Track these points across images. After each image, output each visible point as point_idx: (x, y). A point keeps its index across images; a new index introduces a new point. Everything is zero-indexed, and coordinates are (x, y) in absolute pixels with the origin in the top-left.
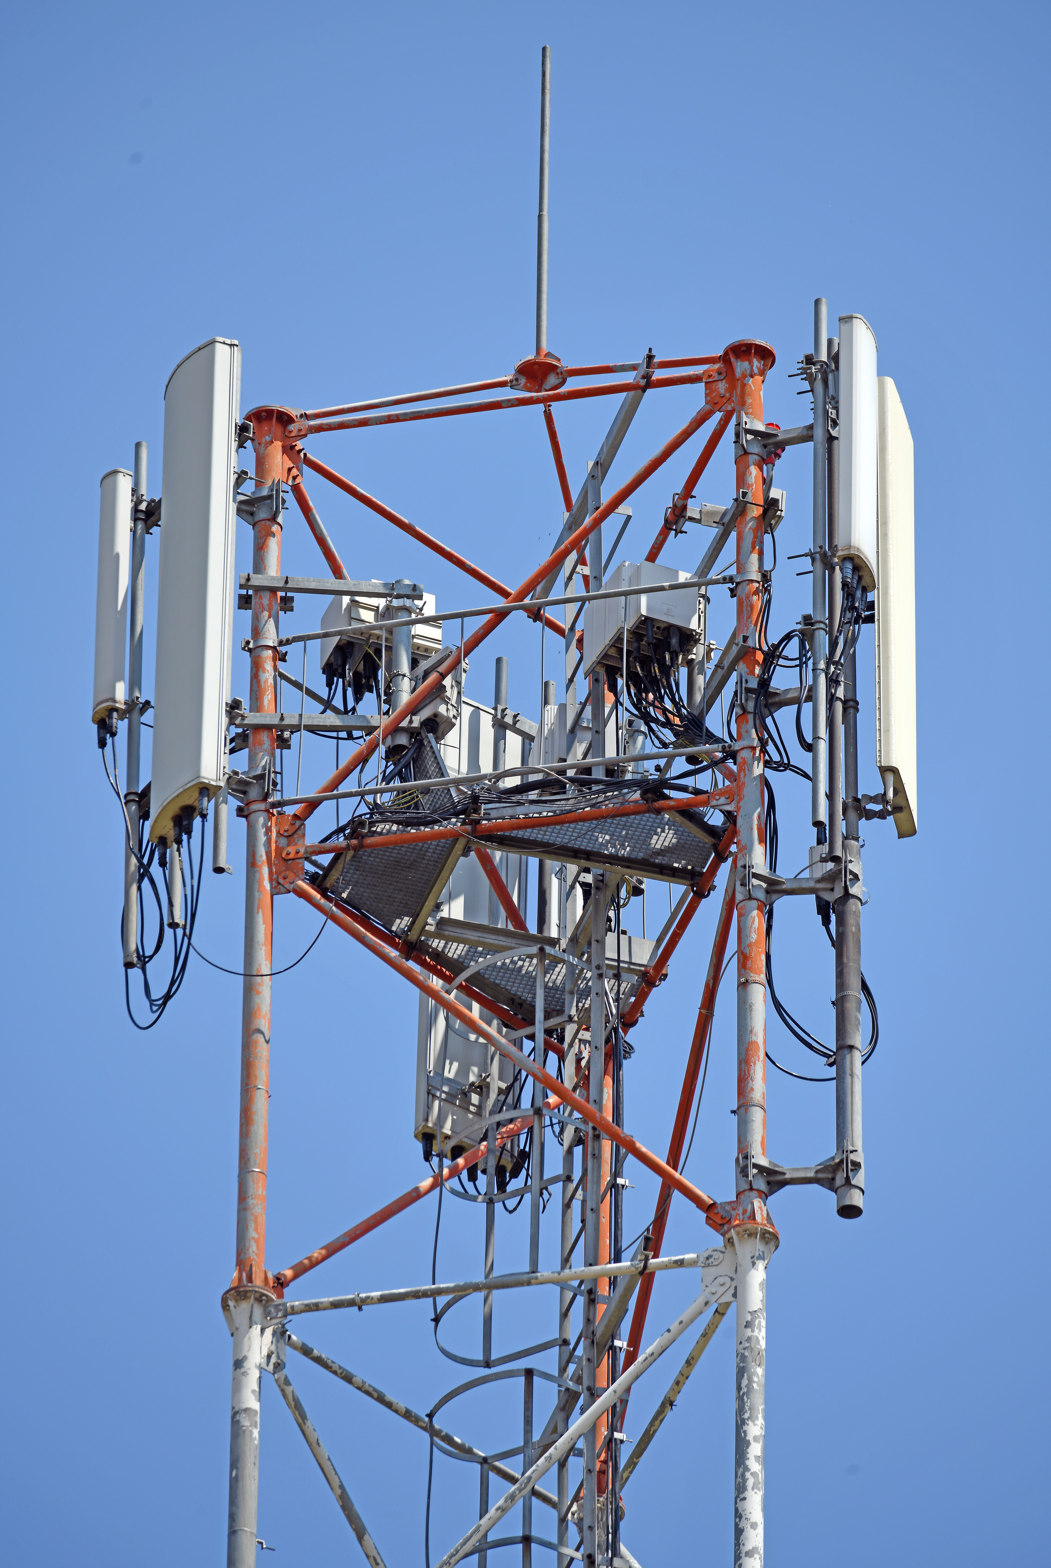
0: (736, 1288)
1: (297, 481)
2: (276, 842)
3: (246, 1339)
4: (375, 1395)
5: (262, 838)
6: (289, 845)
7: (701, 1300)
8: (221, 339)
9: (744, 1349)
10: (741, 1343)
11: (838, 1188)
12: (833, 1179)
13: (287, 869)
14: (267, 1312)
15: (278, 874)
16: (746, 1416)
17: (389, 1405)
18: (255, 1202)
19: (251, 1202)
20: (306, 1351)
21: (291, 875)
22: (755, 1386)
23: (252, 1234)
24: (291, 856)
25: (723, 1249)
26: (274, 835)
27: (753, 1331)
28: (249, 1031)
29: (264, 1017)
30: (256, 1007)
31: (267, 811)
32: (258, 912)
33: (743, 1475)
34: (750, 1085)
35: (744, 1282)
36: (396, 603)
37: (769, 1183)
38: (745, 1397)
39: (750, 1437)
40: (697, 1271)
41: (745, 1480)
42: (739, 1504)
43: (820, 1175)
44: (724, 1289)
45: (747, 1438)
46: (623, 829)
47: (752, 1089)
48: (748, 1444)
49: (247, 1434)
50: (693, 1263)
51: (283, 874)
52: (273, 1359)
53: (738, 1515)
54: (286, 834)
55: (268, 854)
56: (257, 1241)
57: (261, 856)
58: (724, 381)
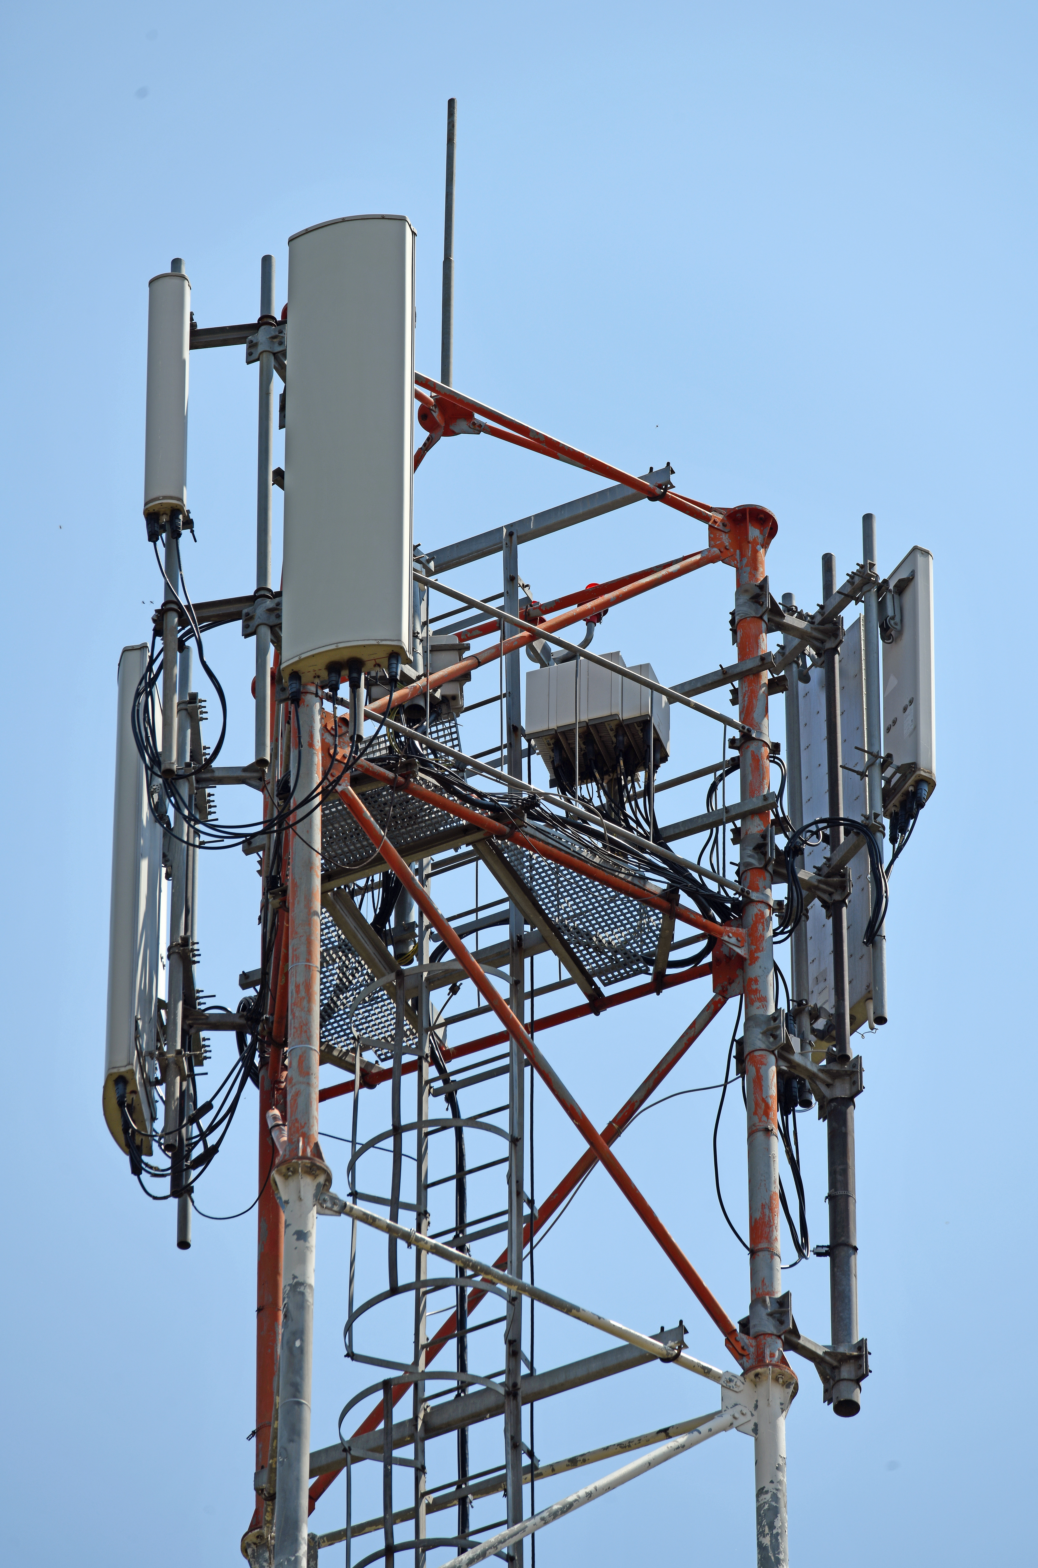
0: (756, 1425)
6: (337, 745)
24: (338, 757)
25: (743, 1379)
40: (720, 1387)
44: (745, 1419)
54: (333, 732)
58: (727, 535)
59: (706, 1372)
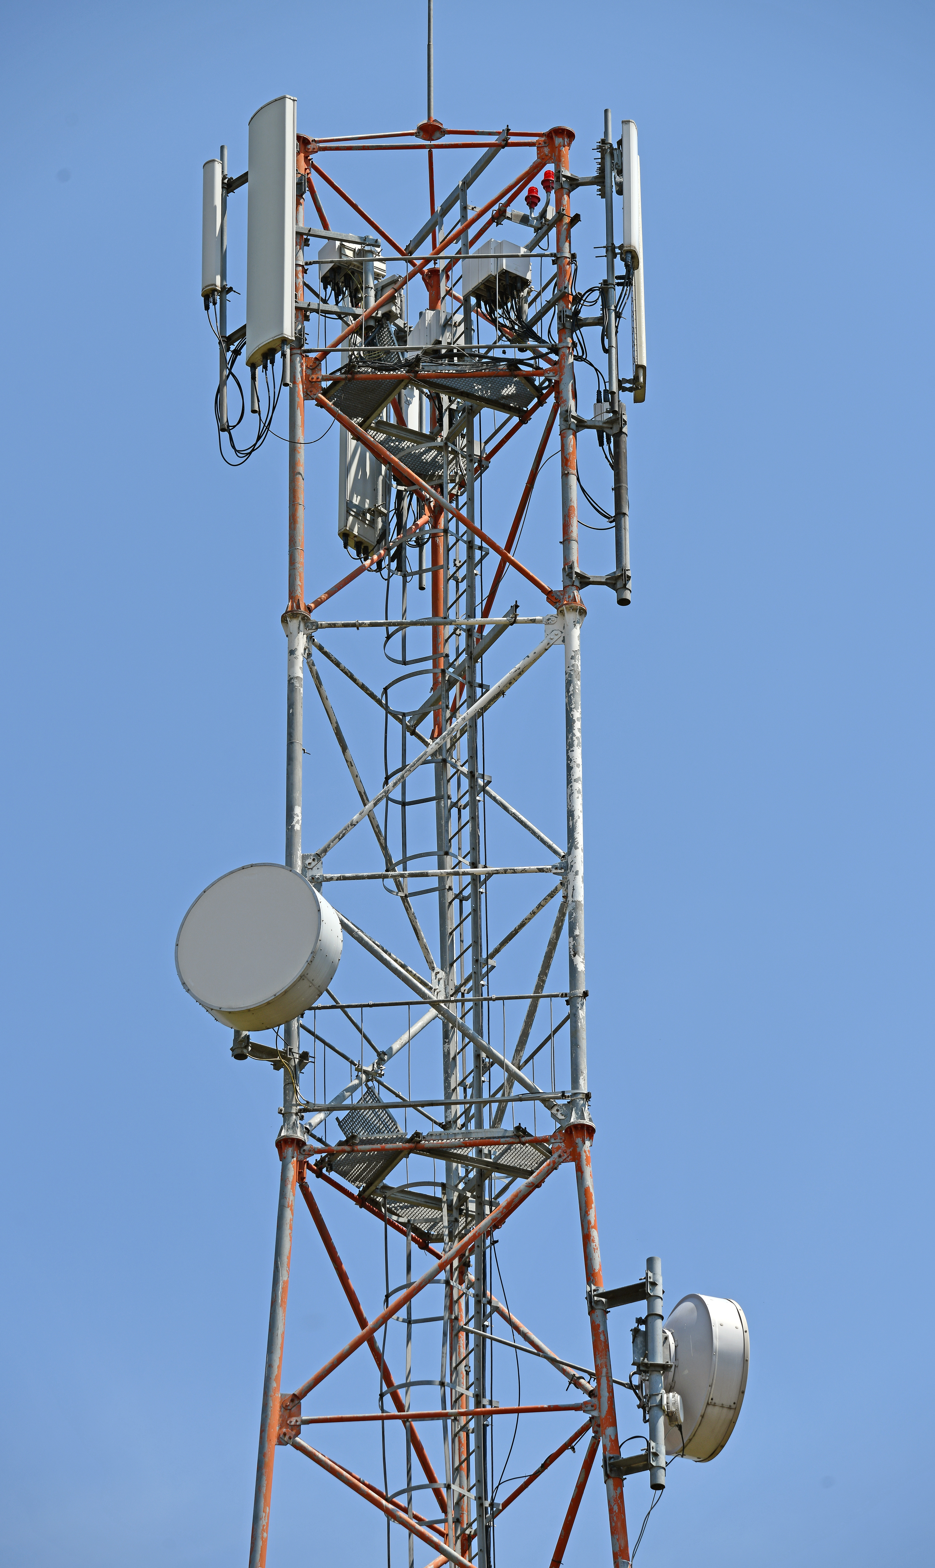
0: (564, 637)
1: (309, 176)
2: (305, 372)
3: (297, 639)
4: (349, 674)
5: (299, 369)
6: (312, 374)
7: (545, 642)
8: (289, 96)
9: (571, 670)
10: (569, 667)
11: (618, 589)
12: (615, 584)
13: (312, 387)
14: (306, 625)
15: (307, 389)
16: (573, 706)
17: (354, 680)
18: (300, 566)
19: (298, 565)
20: (321, 648)
21: (314, 390)
22: (577, 690)
23: (298, 582)
24: (314, 380)
25: (557, 616)
26: (304, 367)
27: (575, 661)
28: (293, 473)
29: (302, 466)
30: (298, 460)
31: (301, 354)
32: (298, 409)
33: (572, 738)
34: (571, 529)
35: (570, 634)
36: (367, 248)
37: (580, 583)
38: (572, 696)
39: (575, 718)
40: (542, 626)
41: (573, 741)
42: (570, 753)
43: (608, 581)
44: (557, 637)
45: (574, 718)
46: (490, 383)
47: (572, 531)
48: (574, 722)
49: (298, 690)
50: (540, 622)
51: (310, 389)
52: (307, 652)
53: (569, 759)
54: (311, 368)
55: (302, 377)
56: (301, 587)
57: (299, 379)
58: (549, 147)
59: (533, 621)
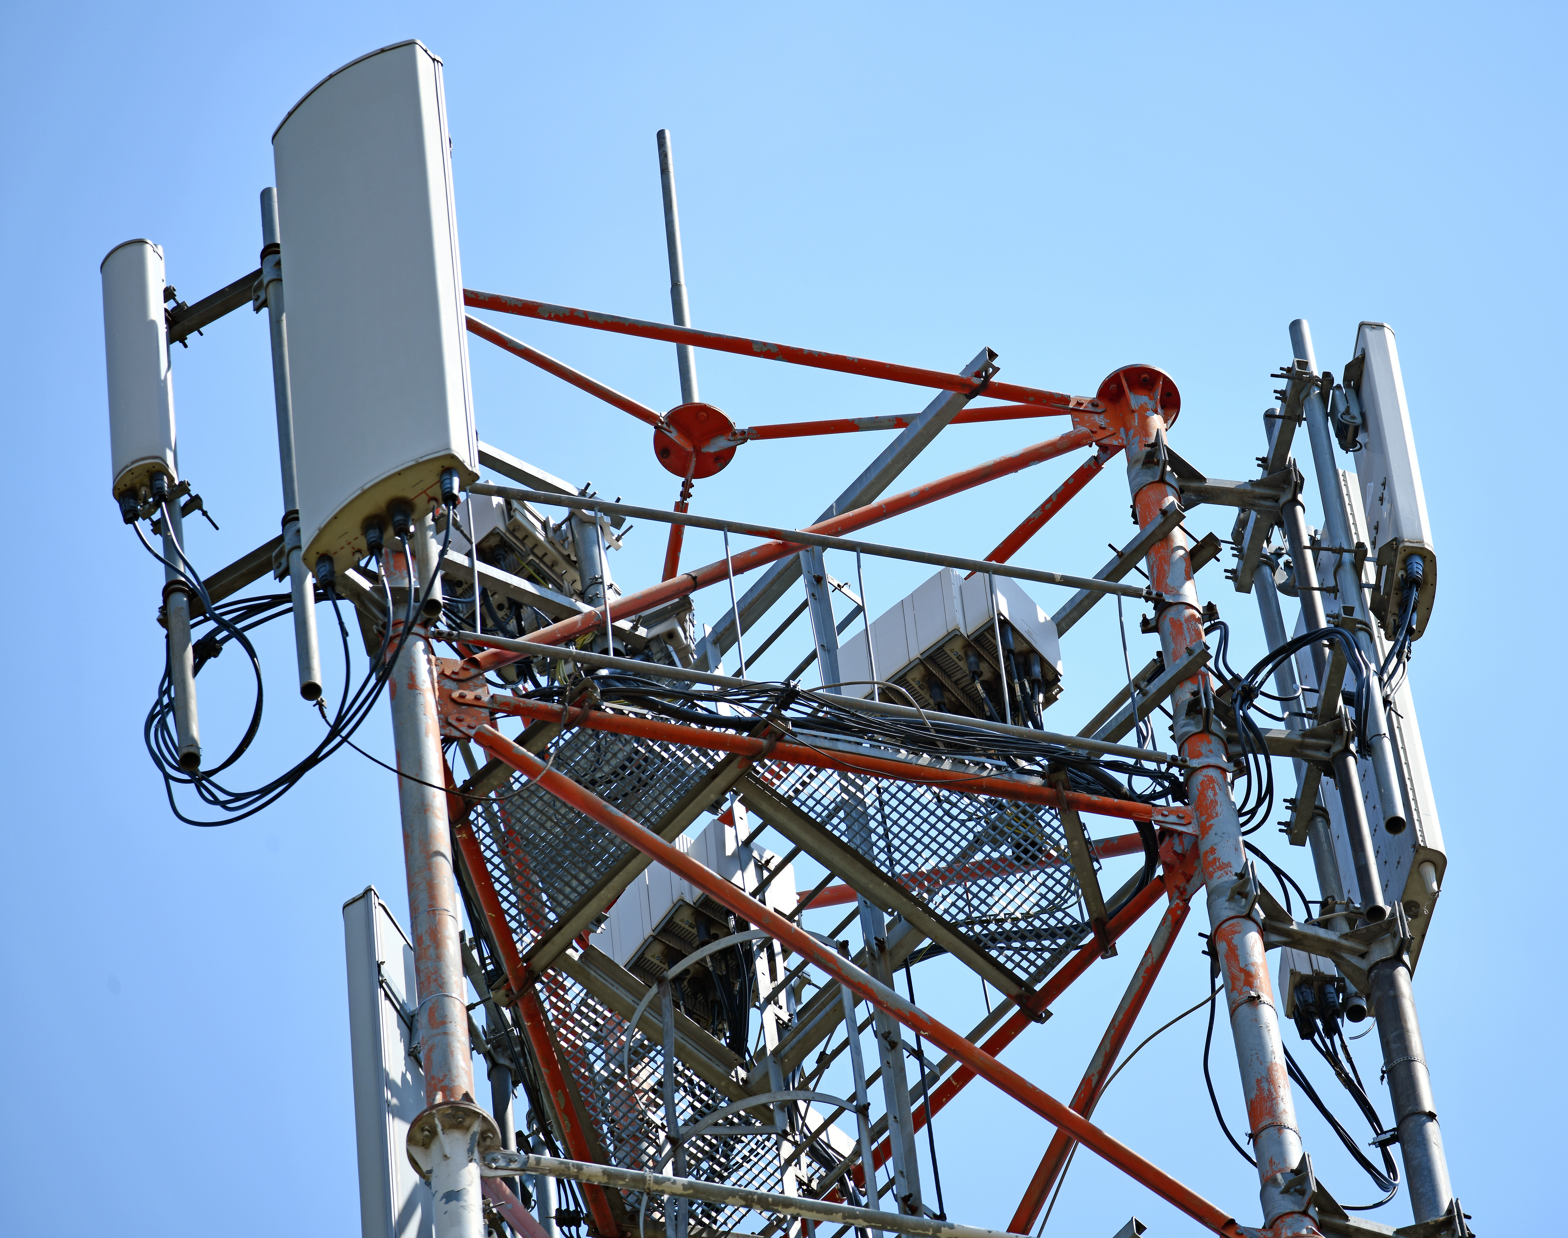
2: (438, 682)
3: (465, 1172)
6: (461, 689)
13: (461, 713)
14: (489, 1158)
15: (446, 714)
18: (461, 1032)
19: (456, 1028)
21: (470, 719)
24: (467, 701)
28: (427, 852)
30: (436, 830)
47: (1285, 1112)
51: (455, 716)
57: (425, 682)
58: (1102, 416)
